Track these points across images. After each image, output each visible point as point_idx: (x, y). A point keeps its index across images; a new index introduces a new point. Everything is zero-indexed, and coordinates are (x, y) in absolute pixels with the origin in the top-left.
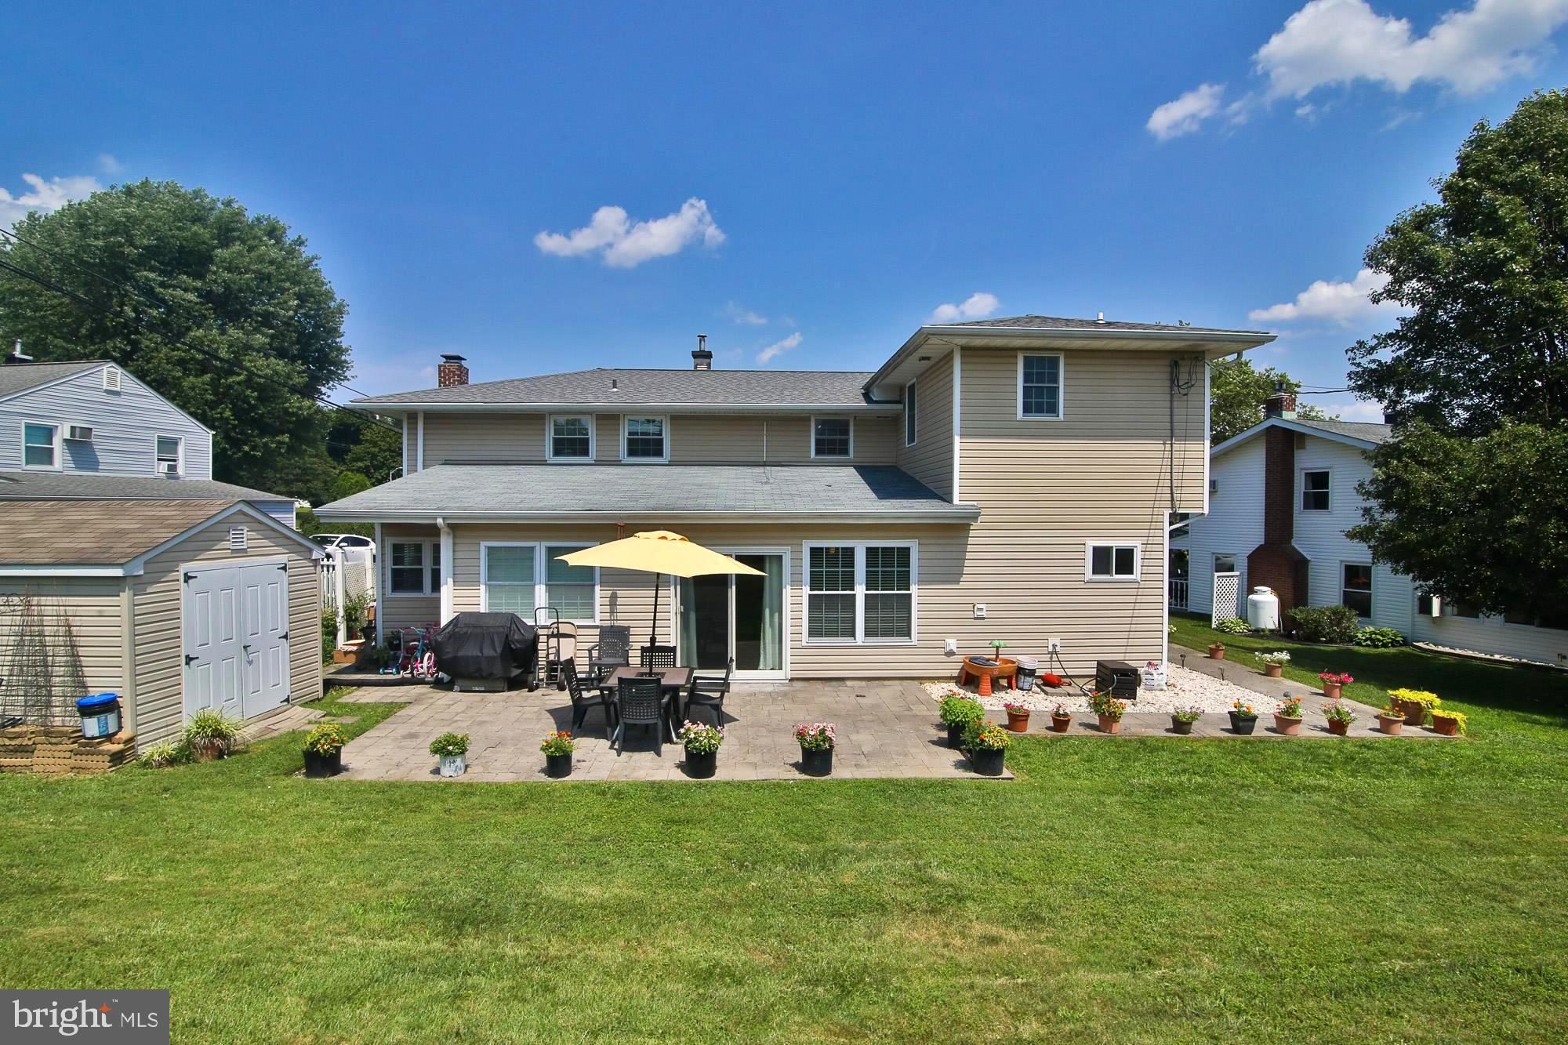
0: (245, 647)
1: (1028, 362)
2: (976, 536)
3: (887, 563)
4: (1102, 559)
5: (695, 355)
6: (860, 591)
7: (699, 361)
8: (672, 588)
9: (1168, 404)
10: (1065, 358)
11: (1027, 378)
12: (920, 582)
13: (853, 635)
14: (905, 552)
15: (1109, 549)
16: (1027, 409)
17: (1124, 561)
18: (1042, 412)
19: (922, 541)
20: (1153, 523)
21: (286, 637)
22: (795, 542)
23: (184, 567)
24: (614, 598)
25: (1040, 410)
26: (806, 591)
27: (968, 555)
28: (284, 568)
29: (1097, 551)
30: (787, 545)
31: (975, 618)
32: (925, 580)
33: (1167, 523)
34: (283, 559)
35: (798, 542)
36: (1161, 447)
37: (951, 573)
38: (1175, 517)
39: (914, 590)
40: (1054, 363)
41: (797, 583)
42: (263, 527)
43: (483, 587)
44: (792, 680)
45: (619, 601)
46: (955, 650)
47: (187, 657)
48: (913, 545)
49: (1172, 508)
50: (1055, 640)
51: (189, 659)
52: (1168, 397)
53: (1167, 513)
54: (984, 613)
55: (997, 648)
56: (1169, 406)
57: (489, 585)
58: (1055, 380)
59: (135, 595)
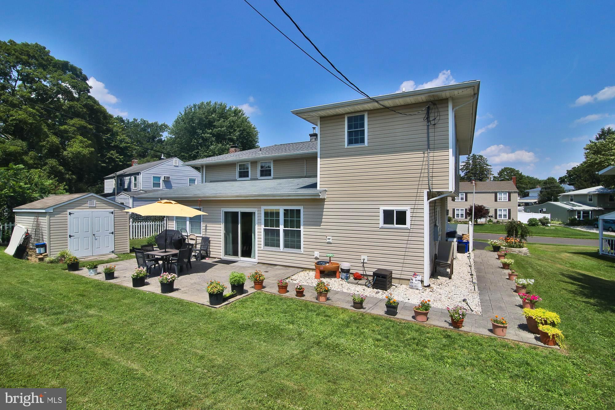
0: (94, 235)
1: (350, 119)
2: (327, 205)
3: (292, 216)
4: (388, 216)
5: (311, 135)
6: (282, 228)
7: (312, 137)
8: (222, 224)
9: (426, 131)
10: (368, 114)
11: (349, 127)
12: (304, 225)
13: (279, 246)
14: (298, 211)
15: (392, 211)
16: (350, 142)
17: (401, 217)
18: (358, 143)
19: (305, 207)
20: (418, 197)
21: (112, 233)
22: (258, 207)
23: (69, 211)
24: (206, 226)
25: (356, 142)
26: (263, 227)
27: (324, 213)
28: (112, 213)
29: (385, 212)
30: (256, 208)
31: (327, 243)
32: (306, 224)
33: (426, 198)
34: (112, 210)
35: (259, 207)
36: (422, 155)
37: (317, 221)
38: (430, 195)
39: (302, 229)
40: (362, 118)
41: (259, 223)
42: (102, 201)
43: (175, 221)
44: (258, 263)
45: (208, 228)
46: (318, 257)
47: (70, 235)
48: (301, 208)
49: (429, 188)
50: (364, 257)
51: (70, 236)
52: (426, 127)
53: (425, 192)
54: (331, 241)
55: (330, 257)
56: (426, 132)
57: (177, 221)
58: (363, 126)
59: (50, 217)
